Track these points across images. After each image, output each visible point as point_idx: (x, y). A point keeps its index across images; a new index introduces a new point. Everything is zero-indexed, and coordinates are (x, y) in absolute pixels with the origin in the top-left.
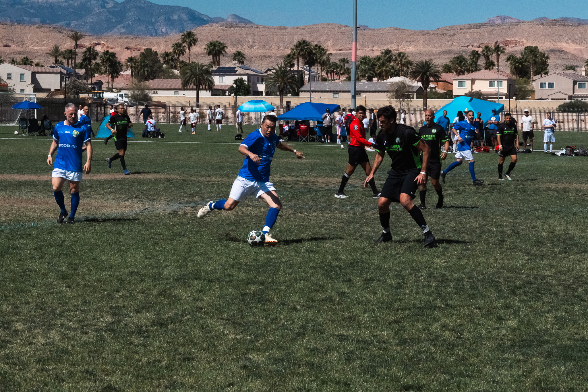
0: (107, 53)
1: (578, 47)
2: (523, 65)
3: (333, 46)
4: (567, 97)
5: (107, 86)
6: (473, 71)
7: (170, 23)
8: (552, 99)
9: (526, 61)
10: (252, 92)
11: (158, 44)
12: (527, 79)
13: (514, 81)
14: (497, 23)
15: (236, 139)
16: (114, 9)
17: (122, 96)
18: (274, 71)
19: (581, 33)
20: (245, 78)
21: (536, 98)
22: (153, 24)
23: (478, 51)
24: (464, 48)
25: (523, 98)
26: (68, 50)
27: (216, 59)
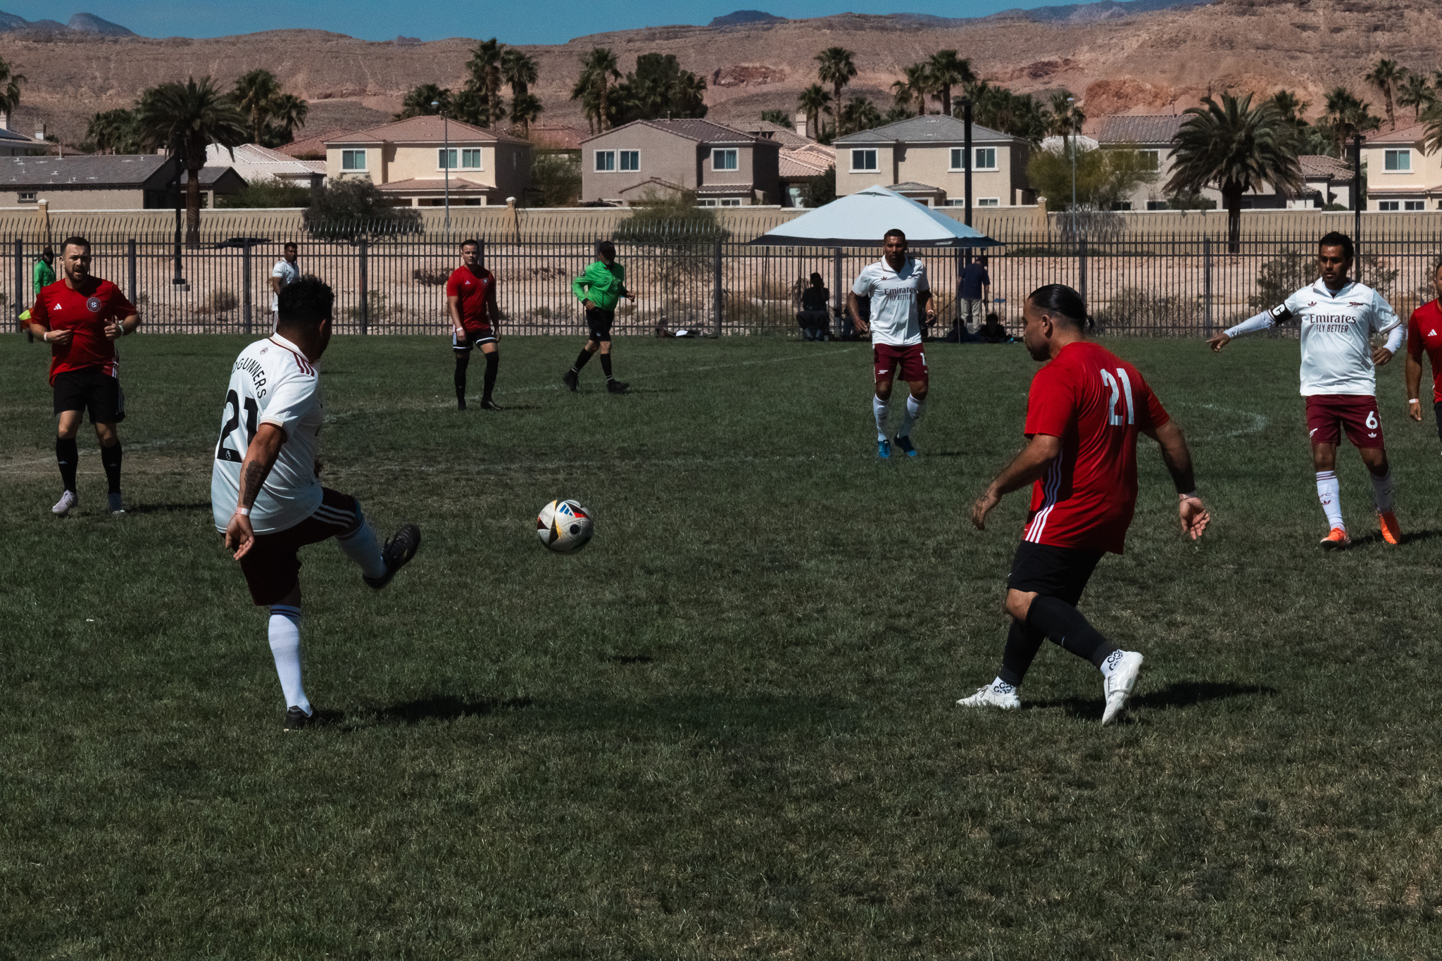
3: (308, 86)
8: (632, 204)
21: (584, 200)
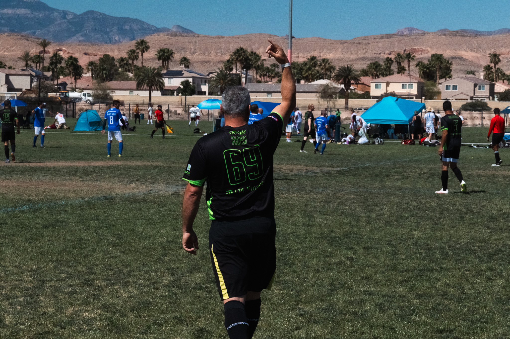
0: (71, 58)
1: (475, 54)
2: (430, 71)
4: (468, 98)
5: (71, 86)
6: (387, 75)
7: (123, 32)
8: (456, 100)
9: (432, 66)
10: (196, 92)
11: (113, 51)
12: (433, 82)
13: (423, 83)
14: (405, 33)
15: (195, 133)
16: (74, 20)
17: (85, 95)
18: (216, 74)
19: (478, 43)
20: (191, 80)
21: (442, 98)
22: (107, 33)
23: (391, 58)
24: (377, 55)
25: (431, 98)
26: (36, 55)
27: (165, 64)
